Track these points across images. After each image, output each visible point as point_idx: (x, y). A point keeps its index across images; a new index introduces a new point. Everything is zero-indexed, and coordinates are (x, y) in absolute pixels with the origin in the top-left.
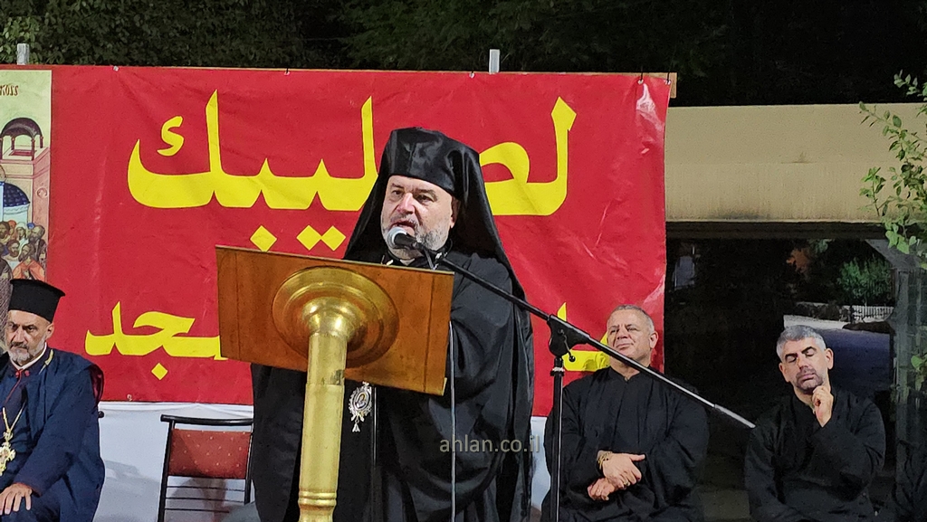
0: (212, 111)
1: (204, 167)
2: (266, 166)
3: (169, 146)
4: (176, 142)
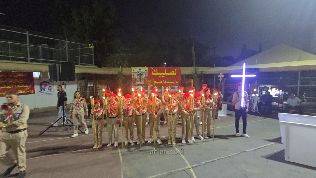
3: (154, 72)
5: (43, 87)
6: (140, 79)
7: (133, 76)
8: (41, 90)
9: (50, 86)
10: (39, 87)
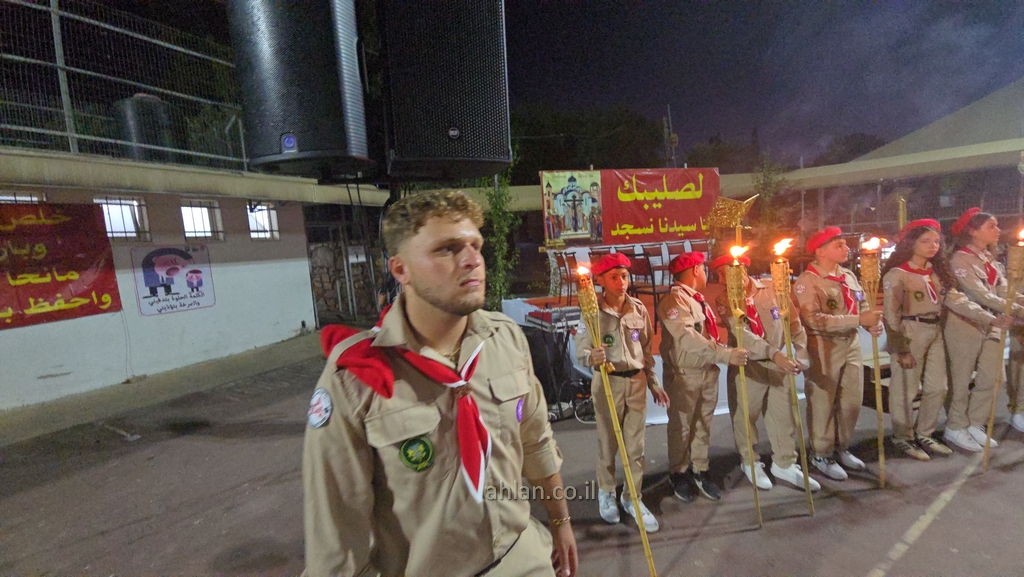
3: (626, 187)
5: (162, 273)
6: (575, 219)
7: (549, 208)
8: (154, 292)
9: (191, 272)
10: (140, 274)
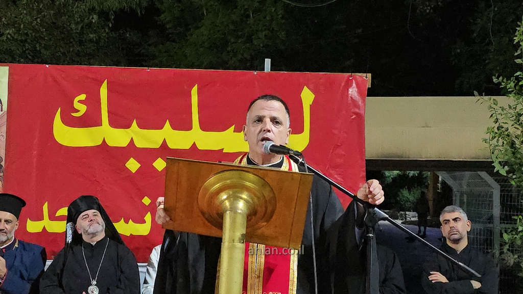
0: (104, 91)
1: (98, 123)
2: (134, 124)
3: (77, 111)
4: (82, 109)
